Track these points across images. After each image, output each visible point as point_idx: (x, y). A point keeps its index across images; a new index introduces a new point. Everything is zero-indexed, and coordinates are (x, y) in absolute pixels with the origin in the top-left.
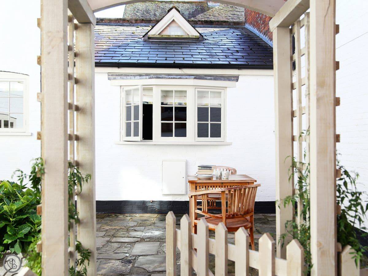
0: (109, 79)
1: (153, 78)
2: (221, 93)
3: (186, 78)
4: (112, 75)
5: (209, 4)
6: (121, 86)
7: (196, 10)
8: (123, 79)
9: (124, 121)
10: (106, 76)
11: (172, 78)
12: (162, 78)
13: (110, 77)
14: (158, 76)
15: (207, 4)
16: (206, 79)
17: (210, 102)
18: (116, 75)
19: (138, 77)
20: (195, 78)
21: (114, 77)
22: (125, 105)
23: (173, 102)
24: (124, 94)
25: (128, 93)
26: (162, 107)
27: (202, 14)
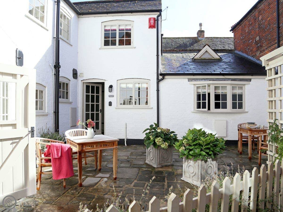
0: (189, 81)
1: (211, 80)
2: (242, 87)
3: (227, 80)
4: (190, 79)
5: (199, 38)
6: (194, 84)
7: (193, 42)
8: (196, 81)
9: (196, 101)
10: (187, 80)
11: (220, 80)
12: (216, 80)
13: (189, 80)
14: (213, 80)
15: (198, 38)
16: (236, 81)
17: (237, 92)
18: (192, 79)
19: (204, 80)
20: (232, 80)
21: (191, 80)
22: (196, 94)
23: (220, 92)
24: (195, 89)
25: (198, 88)
26: (215, 95)
27: (196, 44)
